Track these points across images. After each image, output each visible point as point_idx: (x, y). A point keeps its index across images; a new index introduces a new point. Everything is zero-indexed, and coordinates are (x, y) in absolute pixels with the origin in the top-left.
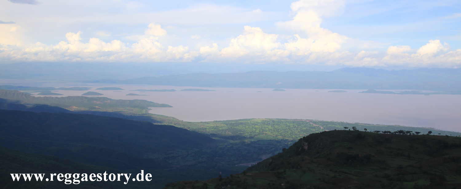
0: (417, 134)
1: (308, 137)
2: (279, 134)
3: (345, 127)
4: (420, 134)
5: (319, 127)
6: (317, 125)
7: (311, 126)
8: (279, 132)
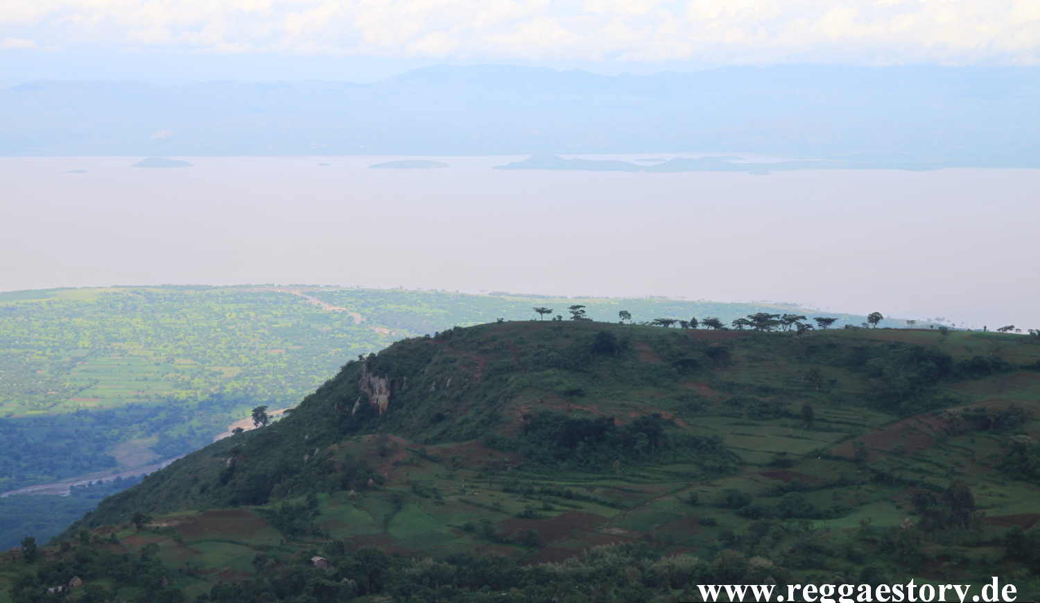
0: (821, 328)
1: (385, 354)
2: (180, 351)
3: (540, 307)
4: (833, 326)
5: (344, 313)
6: (337, 308)
7: (314, 311)
8: (178, 340)
